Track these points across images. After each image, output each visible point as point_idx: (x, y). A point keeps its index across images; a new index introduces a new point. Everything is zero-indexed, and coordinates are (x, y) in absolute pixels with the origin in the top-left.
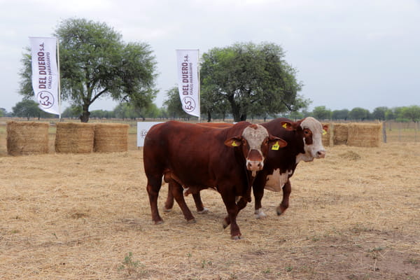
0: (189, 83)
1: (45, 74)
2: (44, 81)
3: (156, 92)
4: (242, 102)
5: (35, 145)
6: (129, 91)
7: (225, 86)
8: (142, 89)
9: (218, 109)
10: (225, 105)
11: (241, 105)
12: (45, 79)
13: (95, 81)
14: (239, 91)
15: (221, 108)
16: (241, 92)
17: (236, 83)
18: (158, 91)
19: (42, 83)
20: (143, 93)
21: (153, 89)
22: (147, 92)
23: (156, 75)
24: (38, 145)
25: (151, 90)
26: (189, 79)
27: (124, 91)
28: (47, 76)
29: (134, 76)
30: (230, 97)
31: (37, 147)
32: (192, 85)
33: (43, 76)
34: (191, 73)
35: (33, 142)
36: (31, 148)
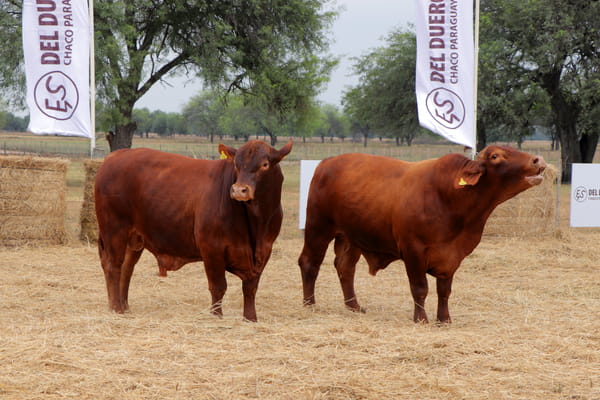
0: (447, 51)
1: (55, 23)
2: (53, 43)
3: (330, 65)
4: (587, 93)
5: (30, 220)
6: (251, 61)
7: (532, 42)
8: (289, 56)
9: (511, 112)
10: (530, 102)
11: (584, 104)
12: (56, 37)
13: (151, 29)
14: (576, 57)
15: (520, 114)
16: (582, 61)
17: (569, 37)
18: (336, 63)
19: (49, 47)
20: (291, 68)
21: (321, 56)
22: (303, 64)
23: (329, 15)
24: (39, 221)
25: (315, 61)
26: (446, 38)
27: (236, 63)
28: (61, 29)
29: (264, 19)
30: (550, 79)
31: (36, 226)
32: (455, 57)
33: (49, 30)
34: (454, 21)
35: (27, 212)
36: (22, 229)
